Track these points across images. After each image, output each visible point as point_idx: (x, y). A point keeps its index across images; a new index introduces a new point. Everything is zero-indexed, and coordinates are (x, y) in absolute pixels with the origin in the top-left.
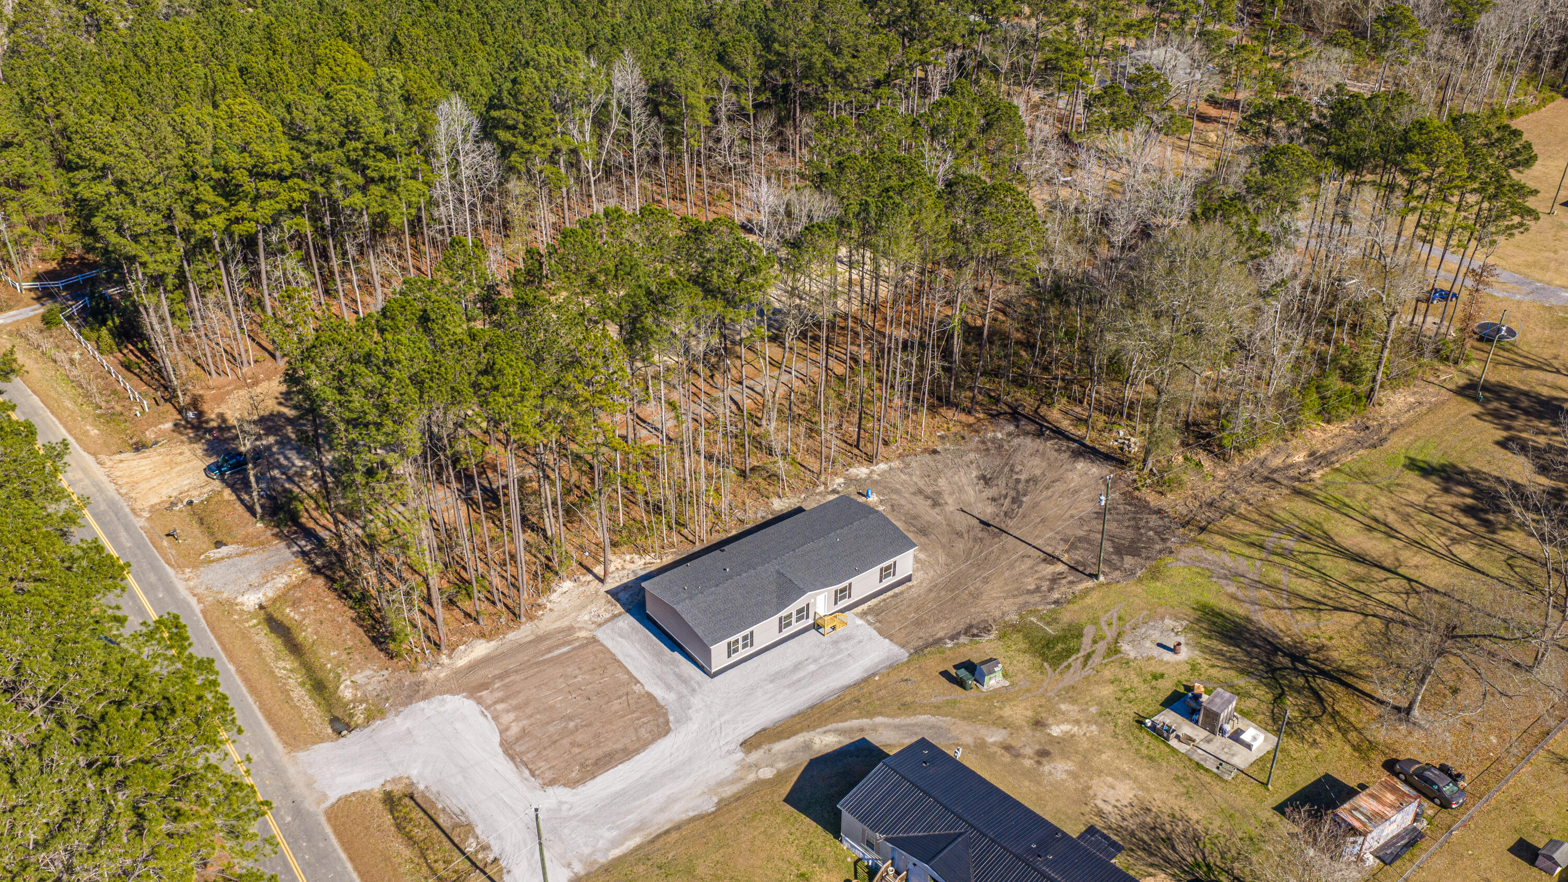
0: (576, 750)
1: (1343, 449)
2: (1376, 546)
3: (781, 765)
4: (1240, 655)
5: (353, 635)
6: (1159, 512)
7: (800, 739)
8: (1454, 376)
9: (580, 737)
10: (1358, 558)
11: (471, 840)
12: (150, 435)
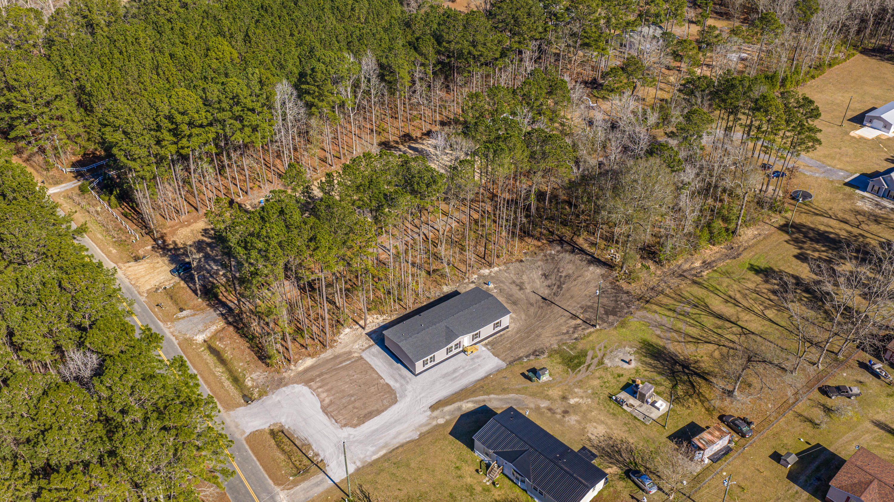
0: (355, 410)
1: (720, 259)
2: (728, 310)
3: (448, 417)
4: (659, 365)
5: (249, 355)
6: (627, 293)
7: (456, 405)
8: (778, 220)
9: (357, 404)
10: (720, 317)
11: (311, 451)
12: (141, 252)
